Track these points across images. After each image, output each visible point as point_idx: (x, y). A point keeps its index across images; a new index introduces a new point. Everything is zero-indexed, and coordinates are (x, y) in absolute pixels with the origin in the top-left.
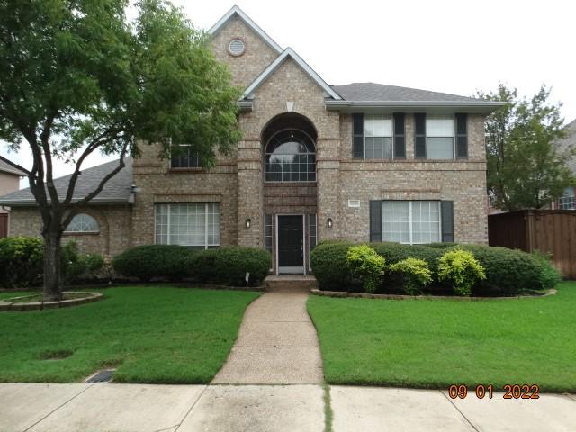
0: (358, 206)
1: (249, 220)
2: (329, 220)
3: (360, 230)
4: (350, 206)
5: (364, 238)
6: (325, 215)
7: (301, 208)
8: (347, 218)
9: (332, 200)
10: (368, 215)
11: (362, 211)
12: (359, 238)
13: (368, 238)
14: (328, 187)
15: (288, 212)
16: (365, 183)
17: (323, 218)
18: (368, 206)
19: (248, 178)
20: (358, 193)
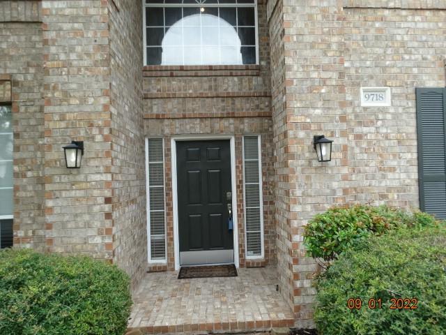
0: (386, 102)
1: (78, 146)
2: (319, 141)
3: (393, 169)
4: (364, 103)
5: (402, 189)
6: (305, 127)
7: (225, 123)
8: (359, 137)
9: (324, 82)
10: (411, 129)
11: (396, 116)
12: (389, 189)
13: (414, 190)
14: (312, 46)
15: (197, 131)
16: (403, 44)
17: (301, 134)
18: (411, 104)
19: (74, 19)
20: (384, 68)
